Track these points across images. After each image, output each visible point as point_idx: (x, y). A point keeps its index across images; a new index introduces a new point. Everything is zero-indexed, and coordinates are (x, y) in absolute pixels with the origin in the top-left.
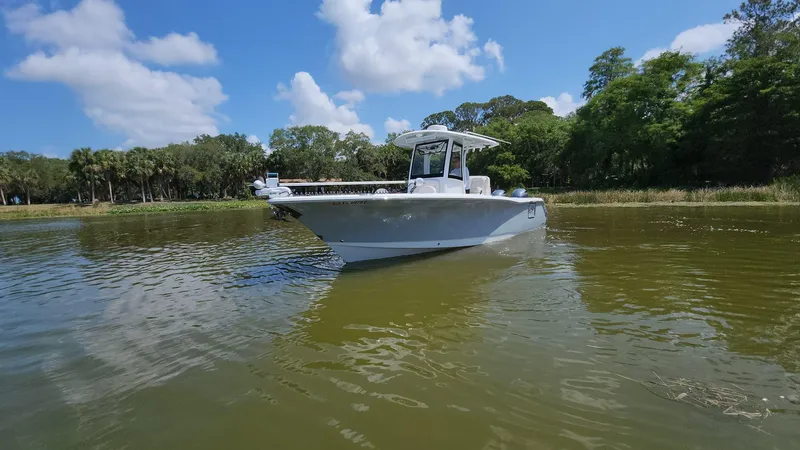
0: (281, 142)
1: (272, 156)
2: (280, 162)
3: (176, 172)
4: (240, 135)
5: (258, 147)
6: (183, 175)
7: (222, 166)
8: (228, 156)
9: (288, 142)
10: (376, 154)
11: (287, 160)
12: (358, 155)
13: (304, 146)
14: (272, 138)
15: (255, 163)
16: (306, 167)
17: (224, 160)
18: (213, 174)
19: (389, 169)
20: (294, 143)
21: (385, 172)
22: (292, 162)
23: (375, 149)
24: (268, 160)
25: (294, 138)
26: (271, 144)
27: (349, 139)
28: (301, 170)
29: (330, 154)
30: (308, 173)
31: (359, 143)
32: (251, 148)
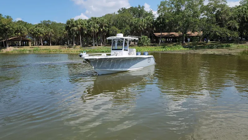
0: (164, 9)
1: (158, 19)
2: (163, 22)
3: (109, 30)
4: (141, 6)
5: (150, 14)
6: (111, 32)
7: (130, 26)
8: (134, 20)
9: (169, 9)
10: (231, 14)
11: (167, 21)
12: (216, 16)
13: (178, 11)
14: (159, 7)
15: (148, 24)
16: (179, 25)
17: (132, 22)
18: (126, 31)
19: (241, 24)
20: (172, 8)
21: (238, 27)
22: (170, 23)
23: (231, 9)
24: (156, 22)
25: (173, 6)
26: (159, 11)
27: (211, 4)
28: (176, 26)
29: (196, 15)
30: (179, 29)
31: (218, 6)
32: (147, 14)
